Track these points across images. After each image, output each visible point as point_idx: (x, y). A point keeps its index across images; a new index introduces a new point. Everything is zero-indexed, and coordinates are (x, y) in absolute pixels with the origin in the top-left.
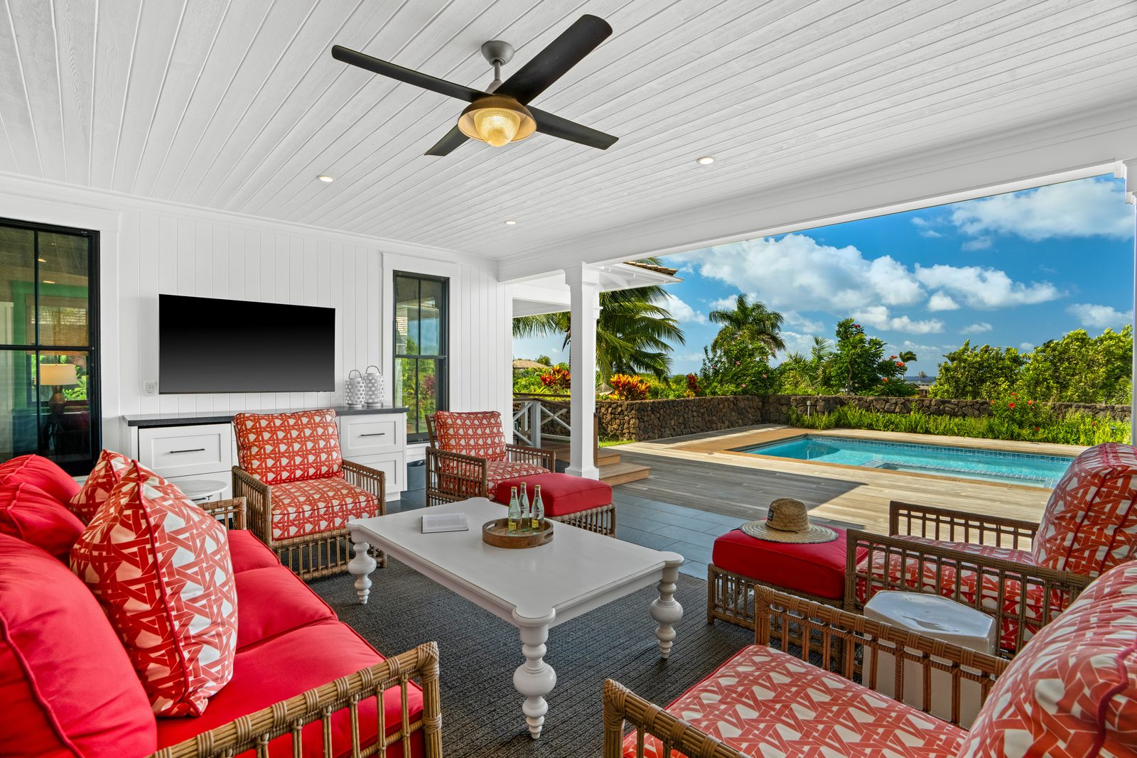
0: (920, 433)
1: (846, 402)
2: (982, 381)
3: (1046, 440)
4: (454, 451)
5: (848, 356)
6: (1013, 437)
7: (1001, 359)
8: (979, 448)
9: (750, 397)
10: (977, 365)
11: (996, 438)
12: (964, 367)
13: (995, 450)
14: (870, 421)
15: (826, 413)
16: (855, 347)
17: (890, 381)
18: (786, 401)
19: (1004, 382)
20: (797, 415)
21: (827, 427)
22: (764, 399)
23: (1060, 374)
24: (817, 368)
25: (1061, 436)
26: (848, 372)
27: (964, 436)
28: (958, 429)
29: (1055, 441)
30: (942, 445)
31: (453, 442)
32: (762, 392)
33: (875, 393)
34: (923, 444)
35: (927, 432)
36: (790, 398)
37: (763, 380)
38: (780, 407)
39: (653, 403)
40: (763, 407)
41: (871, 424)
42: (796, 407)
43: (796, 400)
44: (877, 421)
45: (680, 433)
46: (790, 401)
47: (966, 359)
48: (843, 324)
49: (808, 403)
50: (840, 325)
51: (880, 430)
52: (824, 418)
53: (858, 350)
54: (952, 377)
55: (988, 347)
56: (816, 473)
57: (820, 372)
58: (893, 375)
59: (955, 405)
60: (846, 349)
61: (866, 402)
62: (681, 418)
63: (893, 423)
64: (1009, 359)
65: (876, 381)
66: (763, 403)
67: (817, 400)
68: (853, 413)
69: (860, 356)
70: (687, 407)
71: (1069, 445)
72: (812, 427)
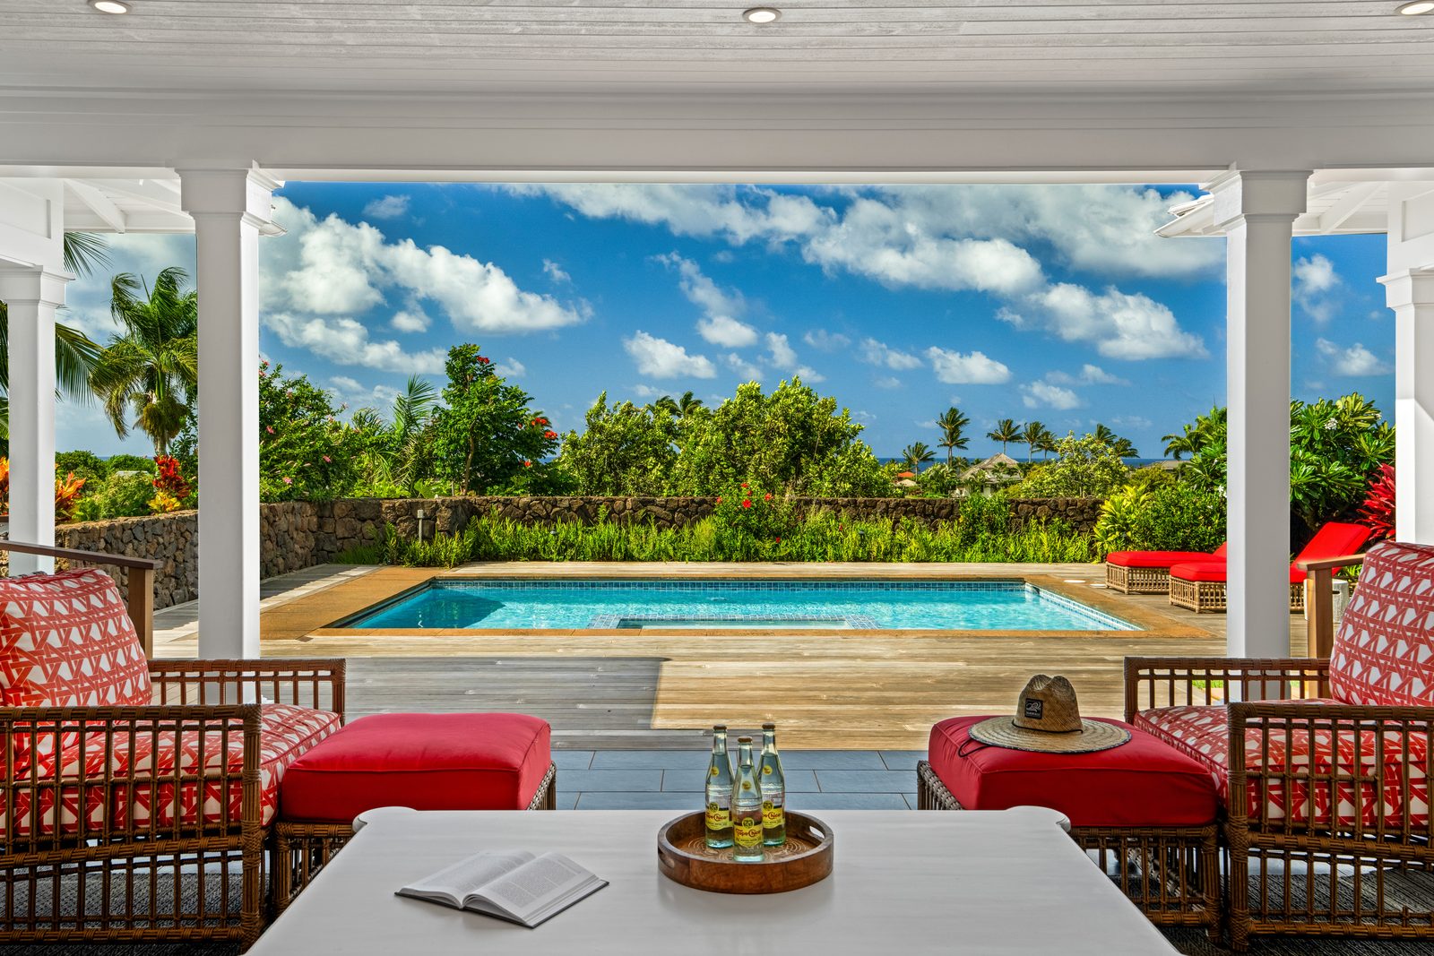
0: (616, 560)
1: (481, 509)
2: (625, 465)
3: (790, 558)
4: (46, 703)
5: (469, 418)
6: (751, 556)
7: (649, 427)
8: (724, 579)
9: (297, 505)
10: (617, 437)
11: (727, 559)
12: (600, 441)
13: (746, 579)
14: (533, 544)
15: (457, 534)
16: (483, 401)
17: (537, 466)
18: (369, 510)
19: (656, 465)
20: (398, 539)
21: (460, 562)
22: (323, 509)
23: (736, 451)
24: (404, 441)
25: (806, 549)
26: (467, 448)
27: (683, 560)
28: (674, 549)
29: (799, 558)
30: (670, 579)
31: (37, 676)
32: (318, 493)
33: (517, 489)
34: (642, 579)
35: (628, 557)
36: (380, 505)
37: (324, 469)
38: (358, 525)
39: (111, 528)
40: (320, 527)
41: (535, 550)
42: (395, 524)
43: (393, 508)
44: (546, 542)
45: (168, 599)
46: (380, 512)
47: (602, 427)
48: (461, 353)
49: (420, 514)
50: (455, 354)
51: (551, 560)
52: (454, 544)
53: (491, 407)
54: (583, 458)
55: (631, 405)
56: (560, 651)
57: (410, 449)
58: (539, 454)
59: (662, 506)
60: (467, 403)
61: (518, 507)
62: (171, 562)
63: (572, 545)
64: (661, 426)
65: (513, 466)
66: (321, 517)
67: (437, 508)
68: (501, 531)
69: (493, 418)
70: (182, 534)
71: (816, 563)
72: (432, 562)
